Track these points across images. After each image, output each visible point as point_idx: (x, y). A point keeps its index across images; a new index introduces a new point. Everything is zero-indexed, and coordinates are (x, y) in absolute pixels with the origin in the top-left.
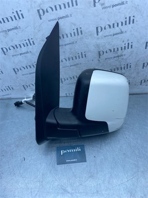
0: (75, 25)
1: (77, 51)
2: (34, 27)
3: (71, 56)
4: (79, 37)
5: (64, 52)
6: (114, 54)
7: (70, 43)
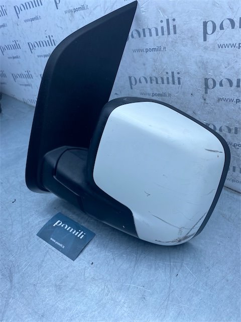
0: (164, 11)
1: (165, 67)
2: (104, 8)
3: (154, 74)
4: (170, 40)
5: (144, 65)
6: (237, 94)
7: (154, 49)
